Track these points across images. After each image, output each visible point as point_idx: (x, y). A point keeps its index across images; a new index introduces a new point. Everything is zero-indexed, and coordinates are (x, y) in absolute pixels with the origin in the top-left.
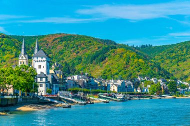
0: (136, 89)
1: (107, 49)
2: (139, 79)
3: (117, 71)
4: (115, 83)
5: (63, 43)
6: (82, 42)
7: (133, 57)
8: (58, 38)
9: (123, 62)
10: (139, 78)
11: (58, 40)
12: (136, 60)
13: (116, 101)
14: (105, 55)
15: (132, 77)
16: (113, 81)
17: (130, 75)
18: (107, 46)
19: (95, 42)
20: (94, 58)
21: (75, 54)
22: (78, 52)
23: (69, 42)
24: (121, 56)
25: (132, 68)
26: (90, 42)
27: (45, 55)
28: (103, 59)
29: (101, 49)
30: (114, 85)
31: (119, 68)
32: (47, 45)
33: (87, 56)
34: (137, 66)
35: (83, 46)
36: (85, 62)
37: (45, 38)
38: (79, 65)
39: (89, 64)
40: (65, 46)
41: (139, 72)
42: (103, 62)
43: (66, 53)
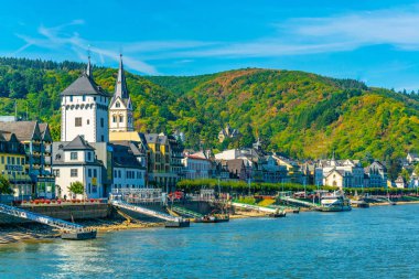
0: (393, 182)
1: (343, 97)
2: (411, 160)
3: (361, 143)
4: (338, 168)
5: (252, 87)
6: (290, 83)
7: (397, 112)
8: (241, 78)
9: (374, 123)
10: (409, 158)
11: (241, 82)
12: (403, 119)
13: (321, 211)
14: (337, 110)
15: (395, 154)
16: (333, 163)
17: (390, 152)
18: (341, 92)
19: (318, 84)
20: (315, 116)
21: (274, 108)
22: (282, 106)
23: (263, 84)
24: (372, 112)
25: (394, 136)
26: (307, 83)
27: (91, 90)
28: (332, 119)
29: (329, 97)
30: (335, 173)
31: (366, 136)
32: (220, 92)
33: (298, 114)
34: (405, 130)
35: (291, 91)
36: (295, 126)
37: (217, 79)
38: (283, 132)
39: (303, 131)
40: (256, 93)
41: (410, 144)
42: (333, 125)
43: (257, 107)
